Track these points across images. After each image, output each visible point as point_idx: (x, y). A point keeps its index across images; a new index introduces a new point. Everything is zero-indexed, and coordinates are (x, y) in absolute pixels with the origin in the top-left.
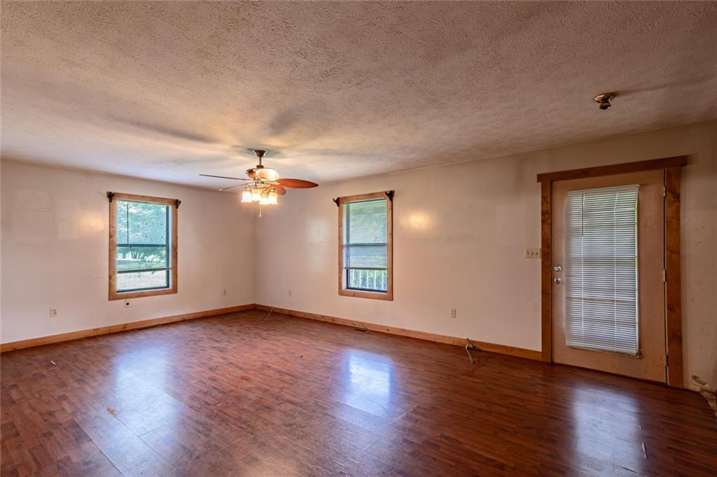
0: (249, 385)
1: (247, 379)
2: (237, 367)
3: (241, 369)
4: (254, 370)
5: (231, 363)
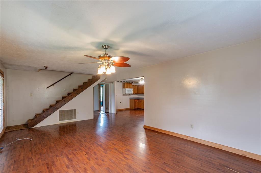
0: (113, 142)
1: (113, 144)
2: (118, 151)
3: (116, 149)
4: (111, 148)
5: (121, 153)
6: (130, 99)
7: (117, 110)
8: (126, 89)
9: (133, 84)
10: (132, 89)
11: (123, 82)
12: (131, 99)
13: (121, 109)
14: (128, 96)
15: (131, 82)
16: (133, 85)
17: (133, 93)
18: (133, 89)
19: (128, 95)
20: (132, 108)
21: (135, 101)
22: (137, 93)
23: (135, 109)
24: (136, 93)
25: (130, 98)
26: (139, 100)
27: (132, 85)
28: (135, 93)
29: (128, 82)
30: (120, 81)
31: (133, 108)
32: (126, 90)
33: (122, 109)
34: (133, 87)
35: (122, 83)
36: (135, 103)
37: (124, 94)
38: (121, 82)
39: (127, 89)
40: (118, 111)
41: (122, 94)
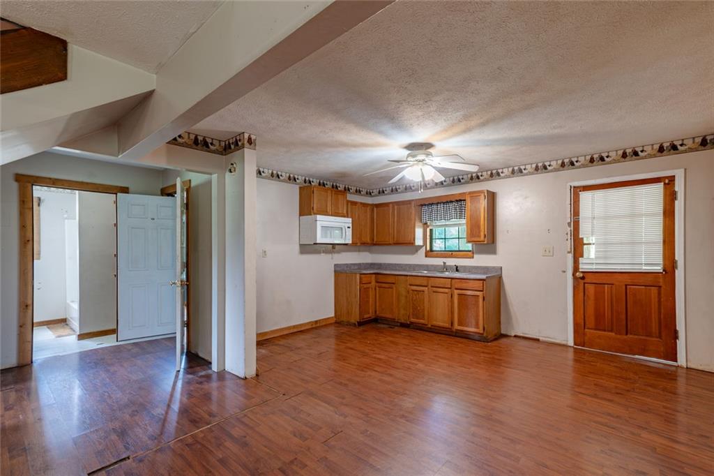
6: (335, 271)
7: (258, 335)
8: (319, 217)
9: (351, 197)
10: (350, 220)
11: (301, 179)
12: (341, 273)
13: (289, 328)
14: (329, 256)
15: (341, 188)
16: (354, 203)
17: (354, 244)
18: (352, 221)
19: (326, 252)
20: (344, 319)
21: (365, 280)
22: (368, 240)
23: (360, 324)
24: (364, 240)
25: (336, 265)
26: (381, 279)
27: (348, 201)
28: (364, 244)
29: (329, 185)
30: (285, 176)
31: (355, 318)
32: (319, 224)
33: (294, 327)
34: (350, 209)
35: (294, 190)
36: (364, 292)
37: (309, 248)
38: (292, 179)
39: (322, 220)
40: (263, 342)
41: (297, 247)
